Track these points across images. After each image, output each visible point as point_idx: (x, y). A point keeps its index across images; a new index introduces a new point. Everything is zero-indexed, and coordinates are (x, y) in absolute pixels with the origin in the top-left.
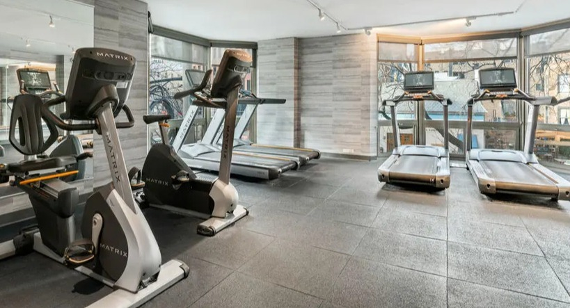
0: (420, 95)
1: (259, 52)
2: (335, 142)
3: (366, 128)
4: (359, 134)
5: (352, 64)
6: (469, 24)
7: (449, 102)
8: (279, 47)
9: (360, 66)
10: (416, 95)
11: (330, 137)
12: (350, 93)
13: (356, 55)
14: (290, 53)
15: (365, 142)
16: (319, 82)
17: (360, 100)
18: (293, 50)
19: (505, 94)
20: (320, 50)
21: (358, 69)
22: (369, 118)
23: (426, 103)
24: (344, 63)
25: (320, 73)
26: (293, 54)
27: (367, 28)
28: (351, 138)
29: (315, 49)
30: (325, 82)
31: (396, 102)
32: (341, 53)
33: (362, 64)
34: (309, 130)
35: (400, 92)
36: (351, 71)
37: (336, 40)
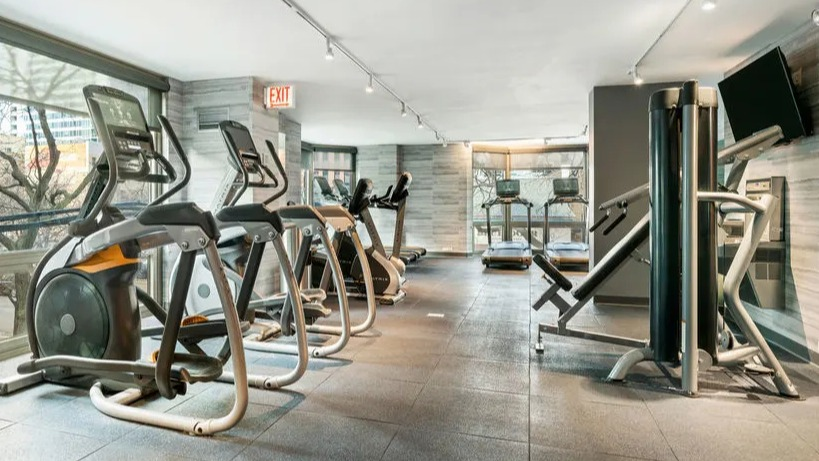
0: (510, 199)
1: (358, 157)
2: (435, 242)
3: (463, 228)
4: (457, 233)
5: (450, 171)
6: (546, 143)
7: (531, 205)
8: (381, 153)
9: (457, 173)
10: (506, 200)
11: (431, 237)
12: (449, 197)
13: (455, 163)
14: (393, 160)
15: (462, 241)
16: (420, 186)
17: (457, 203)
18: (395, 156)
19: (570, 198)
20: (421, 157)
21: (455, 176)
22: (466, 220)
23: (513, 206)
24: (443, 169)
25: (422, 179)
26: (395, 160)
27: (465, 142)
28: (448, 237)
29: (415, 157)
30: (425, 186)
31: (491, 205)
32: (441, 160)
33: (460, 171)
34: (411, 232)
35: (494, 197)
36: (448, 177)
37: (435, 149)
